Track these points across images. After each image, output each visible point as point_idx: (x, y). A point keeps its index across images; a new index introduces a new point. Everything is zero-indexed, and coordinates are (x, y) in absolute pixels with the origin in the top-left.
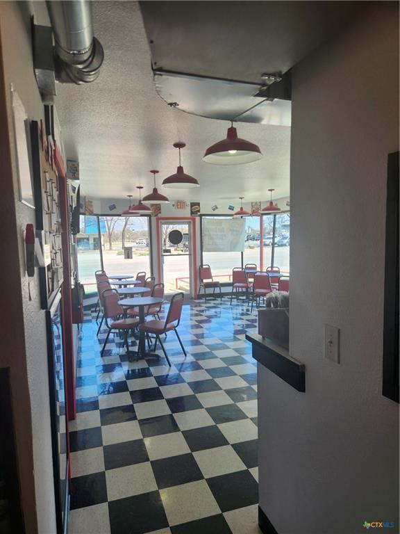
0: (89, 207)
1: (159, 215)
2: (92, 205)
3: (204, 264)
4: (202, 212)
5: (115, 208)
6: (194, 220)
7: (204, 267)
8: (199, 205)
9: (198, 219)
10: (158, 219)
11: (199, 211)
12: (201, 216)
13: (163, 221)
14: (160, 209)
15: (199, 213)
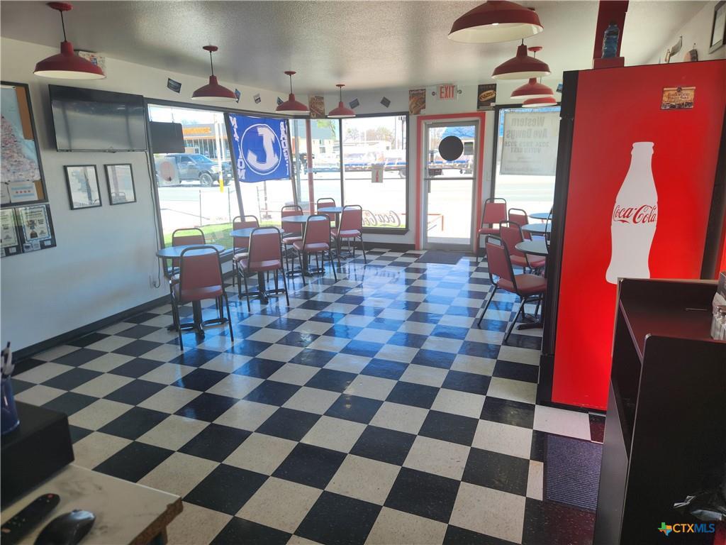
0: (318, 107)
1: (423, 112)
2: (323, 103)
3: (496, 197)
4: (499, 101)
5: (358, 104)
6: (483, 116)
7: (496, 202)
8: (495, 89)
9: (490, 115)
10: (420, 119)
11: (494, 100)
12: (497, 108)
13: (431, 122)
14: (424, 102)
15: (493, 104)
